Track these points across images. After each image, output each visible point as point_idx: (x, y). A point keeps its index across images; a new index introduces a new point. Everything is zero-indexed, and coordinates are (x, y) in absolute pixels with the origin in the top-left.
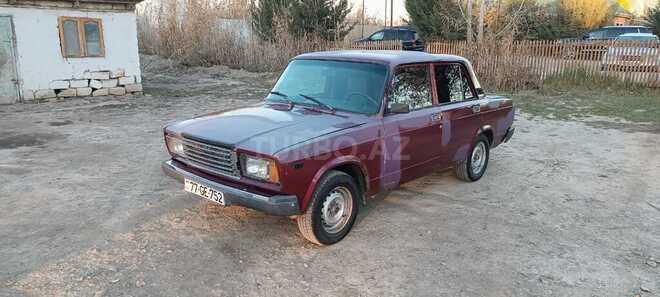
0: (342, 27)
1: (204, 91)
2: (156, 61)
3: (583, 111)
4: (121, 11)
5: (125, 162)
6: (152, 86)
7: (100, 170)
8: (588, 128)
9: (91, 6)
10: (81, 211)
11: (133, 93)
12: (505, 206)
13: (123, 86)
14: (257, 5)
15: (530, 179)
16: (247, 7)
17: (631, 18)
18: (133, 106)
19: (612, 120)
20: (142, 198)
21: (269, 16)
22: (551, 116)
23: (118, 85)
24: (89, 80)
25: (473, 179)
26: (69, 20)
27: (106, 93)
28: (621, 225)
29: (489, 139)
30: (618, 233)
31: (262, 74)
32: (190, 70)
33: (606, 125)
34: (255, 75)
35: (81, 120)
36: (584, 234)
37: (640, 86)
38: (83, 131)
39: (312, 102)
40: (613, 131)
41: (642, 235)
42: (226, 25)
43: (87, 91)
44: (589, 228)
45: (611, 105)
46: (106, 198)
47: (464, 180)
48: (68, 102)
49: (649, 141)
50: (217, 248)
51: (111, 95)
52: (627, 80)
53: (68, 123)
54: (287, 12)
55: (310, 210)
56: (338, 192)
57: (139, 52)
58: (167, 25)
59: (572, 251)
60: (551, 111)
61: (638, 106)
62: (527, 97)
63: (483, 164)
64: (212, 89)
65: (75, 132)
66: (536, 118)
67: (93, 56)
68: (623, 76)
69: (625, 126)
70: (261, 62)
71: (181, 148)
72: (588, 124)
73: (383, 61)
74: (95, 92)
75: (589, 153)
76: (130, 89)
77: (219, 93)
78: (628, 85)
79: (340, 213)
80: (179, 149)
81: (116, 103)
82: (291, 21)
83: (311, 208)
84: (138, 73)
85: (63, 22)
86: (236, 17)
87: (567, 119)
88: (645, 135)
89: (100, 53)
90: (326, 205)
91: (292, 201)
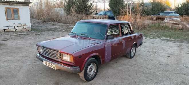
0: (91, 11)
1: (50, 30)
2: (36, 21)
3: (160, 36)
4: (25, 6)
5: (25, 53)
6: (34, 28)
7: (17, 56)
8: (163, 41)
9: (16, 4)
10: (9, 70)
11: (28, 30)
12: (142, 66)
13: (25, 28)
14: (66, 4)
15: (148, 58)
16: (63, 5)
17: (171, 9)
18: (28, 34)
19: (169, 39)
20: (30, 65)
21: (70, 8)
22: (151, 37)
23: (24, 28)
24: (15, 27)
25: (131, 58)
26: (9, 8)
27: (20, 30)
28: (176, 73)
29: (136, 46)
30: (176, 75)
31: (67, 25)
32: (46, 23)
33: (168, 40)
34: (66, 25)
35: (12, 39)
36: (166, 76)
37: (175, 29)
38: (12, 42)
39: (84, 36)
40: (169, 42)
41: (183, 76)
42: (56, 10)
43: (14, 30)
44: (167, 74)
45: (168, 34)
46: (18, 65)
47: (129, 58)
48: (8, 33)
49: (180, 45)
50: (53, 83)
51: (21, 31)
52: (172, 27)
53: (8, 40)
54: (75, 6)
55: (83, 71)
56: (92, 64)
57: (30, 18)
58: (39, 10)
59: (163, 81)
60: (151, 36)
61: (175, 35)
62: (144, 32)
63: (134, 53)
64: (53, 29)
65: (9, 43)
66: (147, 38)
67: (16, 19)
68: (171, 26)
69: (172, 40)
70: (67, 21)
71: (42, 50)
72: (162, 40)
73: (106, 23)
74: (16, 30)
75: (164, 49)
76: (27, 29)
77: (55, 30)
78: (172, 28)
79: (93, 71)
80: (41, 50)
81: (23, 33)
82: (76, 9)
83: (84, 70)
84: (30, 24)
85: (7, 9)
86: (60, 8)
87: (156, 38)
88: (178, 43)
89: (18, 18)
90: (88, 69)
91: (78, 69)
